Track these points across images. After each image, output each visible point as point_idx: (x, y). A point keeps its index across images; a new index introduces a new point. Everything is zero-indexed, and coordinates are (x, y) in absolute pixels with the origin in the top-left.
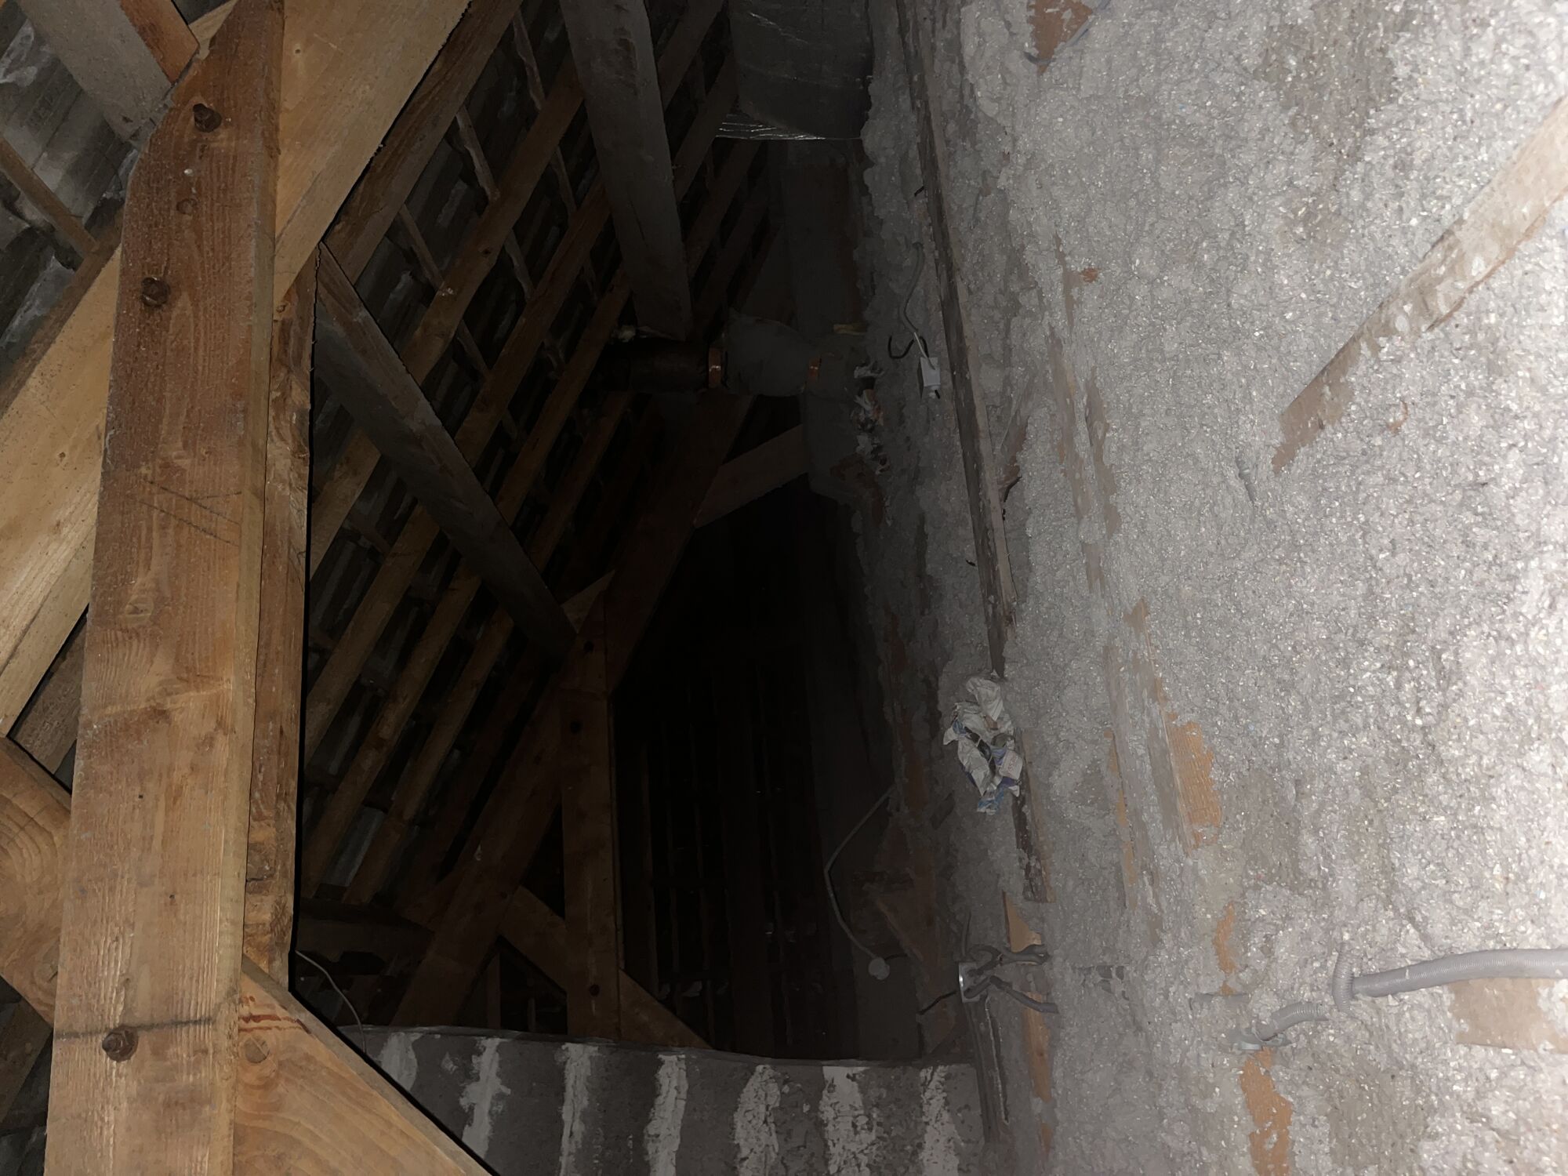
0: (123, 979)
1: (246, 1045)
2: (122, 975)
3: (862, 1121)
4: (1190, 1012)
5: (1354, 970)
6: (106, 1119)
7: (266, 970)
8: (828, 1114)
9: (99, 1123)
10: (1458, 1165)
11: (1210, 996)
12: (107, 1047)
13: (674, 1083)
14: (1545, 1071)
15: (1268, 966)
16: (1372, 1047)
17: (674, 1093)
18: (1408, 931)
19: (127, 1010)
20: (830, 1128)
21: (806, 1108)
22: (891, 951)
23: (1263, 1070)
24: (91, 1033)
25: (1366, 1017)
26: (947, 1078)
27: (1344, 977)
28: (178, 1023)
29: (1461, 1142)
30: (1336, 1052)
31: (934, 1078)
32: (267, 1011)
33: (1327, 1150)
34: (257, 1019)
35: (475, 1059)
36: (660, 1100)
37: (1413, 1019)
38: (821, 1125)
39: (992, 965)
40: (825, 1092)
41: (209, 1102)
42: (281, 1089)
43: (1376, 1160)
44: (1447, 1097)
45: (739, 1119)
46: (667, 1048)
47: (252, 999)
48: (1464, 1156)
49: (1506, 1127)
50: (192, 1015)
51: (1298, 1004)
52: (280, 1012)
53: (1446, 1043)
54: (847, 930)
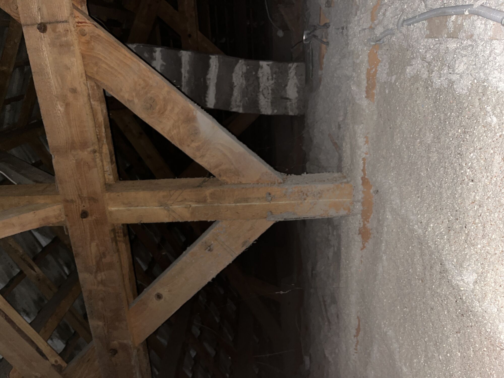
0: (38, 8)
1: (80, 31)
2: (37, 7)
3: (270, 77)
4: (359, 34)
5: (405, 17)
6: (44, 50)
7: (81, 9)
8: (260, 75)
9: (42, 51)
10: (415, 72)
11: (365, 29)
12: (38, 29)
13: (215, 64)
14: (443, 44)
15: (383, 18)
16: (404, 41)
17: (214, 67)
18: (422, 4)
19: (42, 18)
20: (261, 79)
21: (254, 73)
22: (285, 28)
23: (375, 51)
24: (32, 25)
25: (404, 32)
26: (297, 66)
27: (402, 19)
28: (58, 22)
29: (418, 66)
30: (394, 43)
31: (293, 66)
32: (83, 21)
33: (386, 72)
34: (81, 23)
35: (154, 54)
36: (210, 69)
37: (416, 31)
38: (258, 78)
39: (313, 31)
40: (260, 69)
41: (72, 45)
42: (93, 44)
43: (397, 74)
44: (418, 54)
45: (234, 75)
46: (213, 54)
47: (78, 17)
48: (418, 70)
49: (429, 61)
50: (61, 20)
51: (388, 29)
52: (87, 21)
53: (422, 38)
54: (271, 20)
